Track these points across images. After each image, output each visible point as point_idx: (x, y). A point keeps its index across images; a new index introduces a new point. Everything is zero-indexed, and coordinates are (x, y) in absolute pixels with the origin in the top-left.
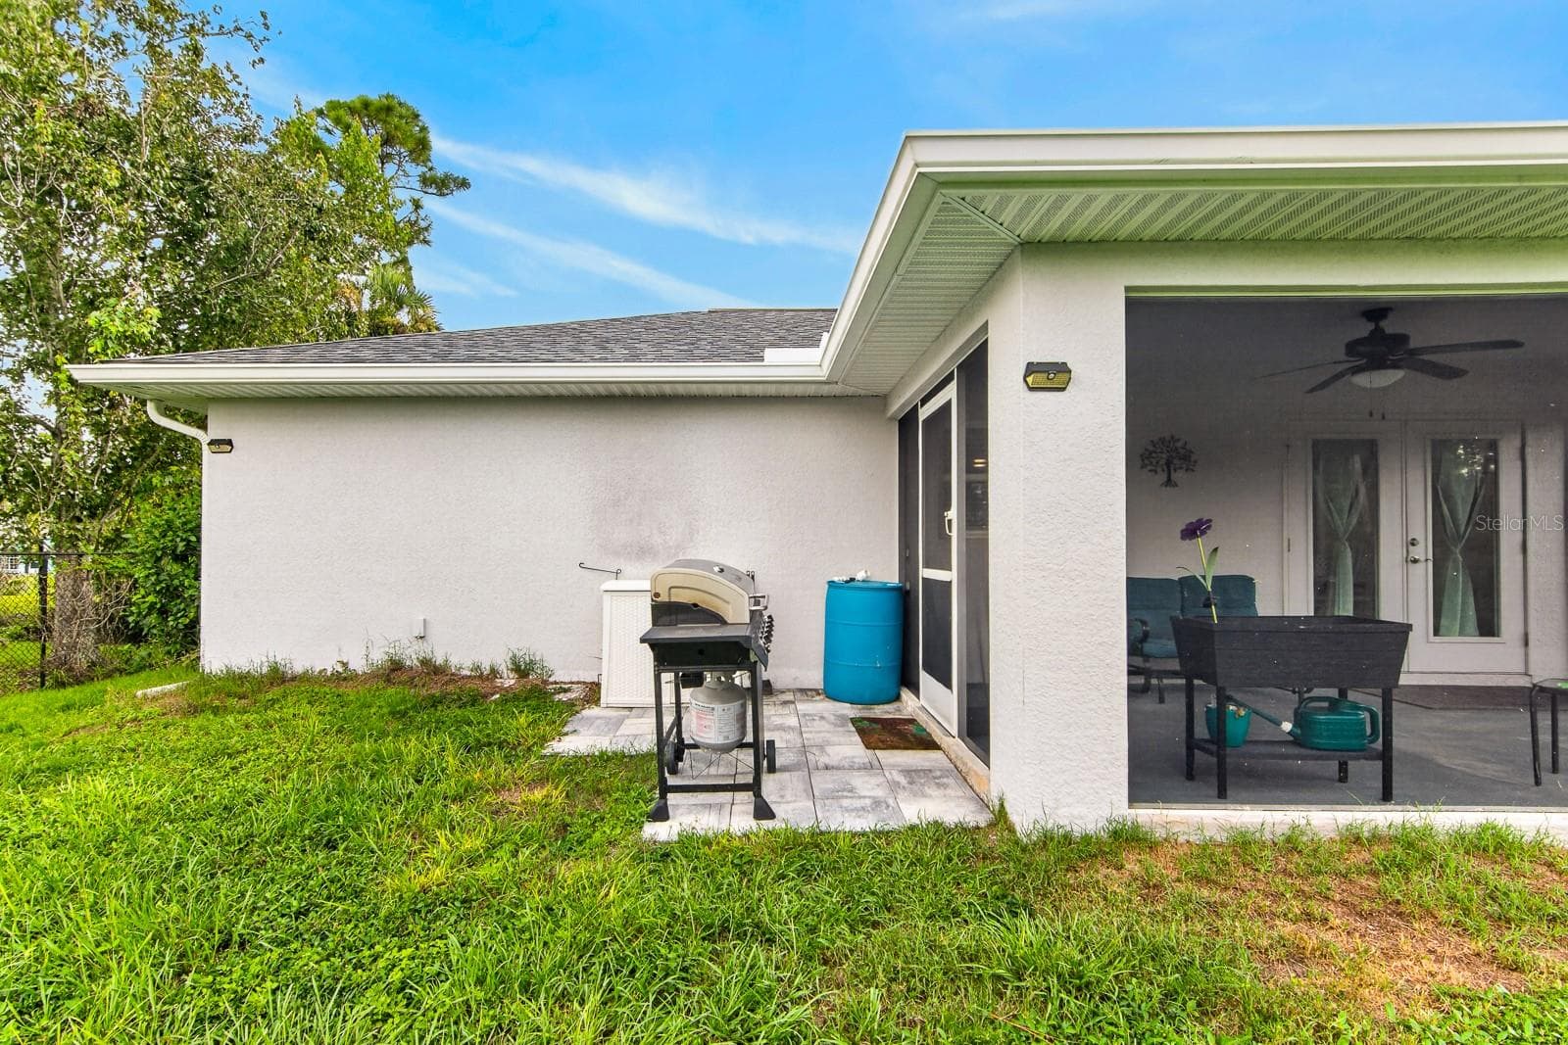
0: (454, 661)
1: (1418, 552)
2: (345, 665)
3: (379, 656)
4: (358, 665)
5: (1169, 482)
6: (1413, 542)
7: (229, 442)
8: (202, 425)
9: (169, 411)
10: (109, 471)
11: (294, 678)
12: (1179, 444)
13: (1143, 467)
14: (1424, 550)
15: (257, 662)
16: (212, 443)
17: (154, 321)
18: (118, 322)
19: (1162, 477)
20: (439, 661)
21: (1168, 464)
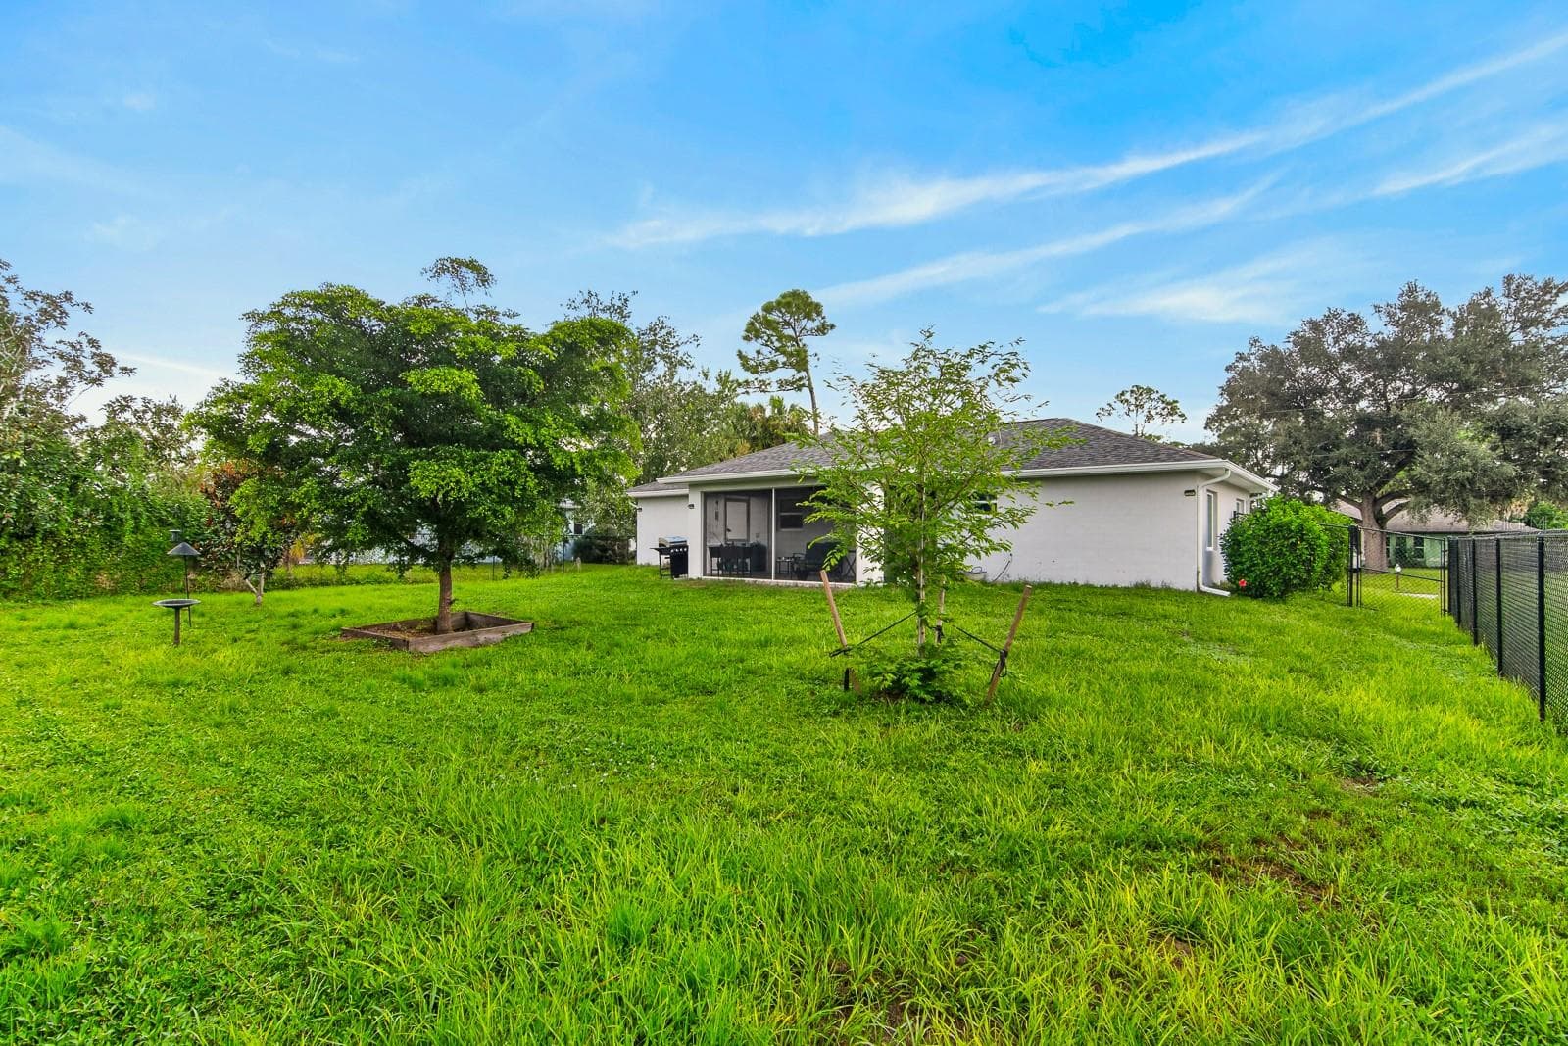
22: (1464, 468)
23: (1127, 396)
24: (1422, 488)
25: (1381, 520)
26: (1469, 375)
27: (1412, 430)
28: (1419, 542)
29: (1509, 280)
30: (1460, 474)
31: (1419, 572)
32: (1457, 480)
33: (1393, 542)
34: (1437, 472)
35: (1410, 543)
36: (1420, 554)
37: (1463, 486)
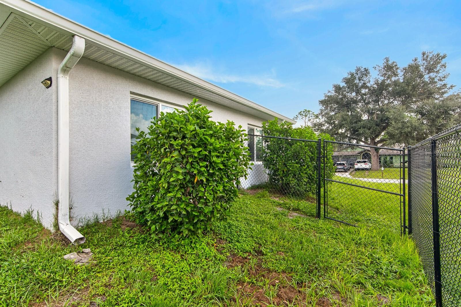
22: (408, 127)
23: (302, 113)
24: (391, 136)
25: (377, 150)
26: (409, 91)
27: (387, 113)
28: (392, 158)
29: (424, 54)
30: (406, 130)
31: (392, 169)
32: (405, 132)
33: (382, 159)
34: (397, 129)
35: (388, 158)
36: (392, 163)
37: (407, 135)
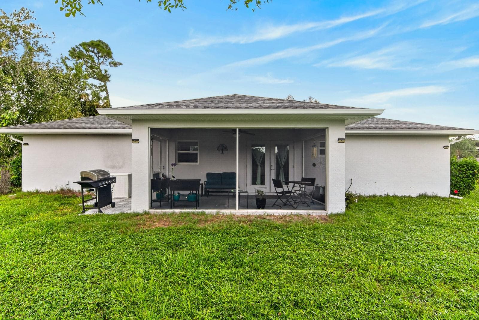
0: (74, 189)
1: (273, 168)
2: (52, 190)
3: (59, 189)
4: (54, 190)
5: (222, 153)
6: (272, 166)
7: (28, 144)
8: (22, 140)
9: (16, 137)
10: (12, 147)
11: (41, 193)
12: (225, 145)
13: (217, 150)
14: (274, 167)
15: (33, 189)
16: (24, 144)
17: (18, 115)
18: (8, 116)
19: (221, 152)
20: (71, 189)
21: (222, 149)
